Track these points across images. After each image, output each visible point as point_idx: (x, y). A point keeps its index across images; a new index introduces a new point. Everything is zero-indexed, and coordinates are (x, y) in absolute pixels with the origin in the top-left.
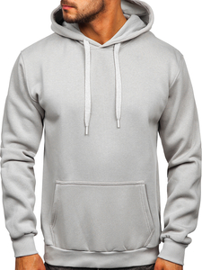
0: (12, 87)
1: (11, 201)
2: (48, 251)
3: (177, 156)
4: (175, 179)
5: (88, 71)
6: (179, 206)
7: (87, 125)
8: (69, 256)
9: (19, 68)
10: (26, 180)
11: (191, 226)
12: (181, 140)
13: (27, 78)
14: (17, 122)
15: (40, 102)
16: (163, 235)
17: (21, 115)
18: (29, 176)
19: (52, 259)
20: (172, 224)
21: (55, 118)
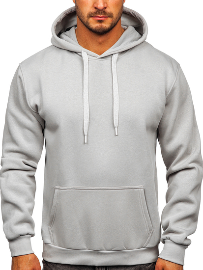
0: (12, 100)
1: (8, 206)
2: (46, 249)
3: (177, 163)
4: (175, 185)
5: (85, 81)
6: (179, 210)
7: (86, 134)
8: (66, 254)
9: (18, 80)
10: (25, 187)
11: (191, 228)
12: (180, 147)
13: (26, 90)
14: (17, 133)
15: (40, 112)
16: (163, 237)
17: (22, 126)
18: (28, 183)
19: (51, 257)
20: (172, 227)
21: (55, 128)
